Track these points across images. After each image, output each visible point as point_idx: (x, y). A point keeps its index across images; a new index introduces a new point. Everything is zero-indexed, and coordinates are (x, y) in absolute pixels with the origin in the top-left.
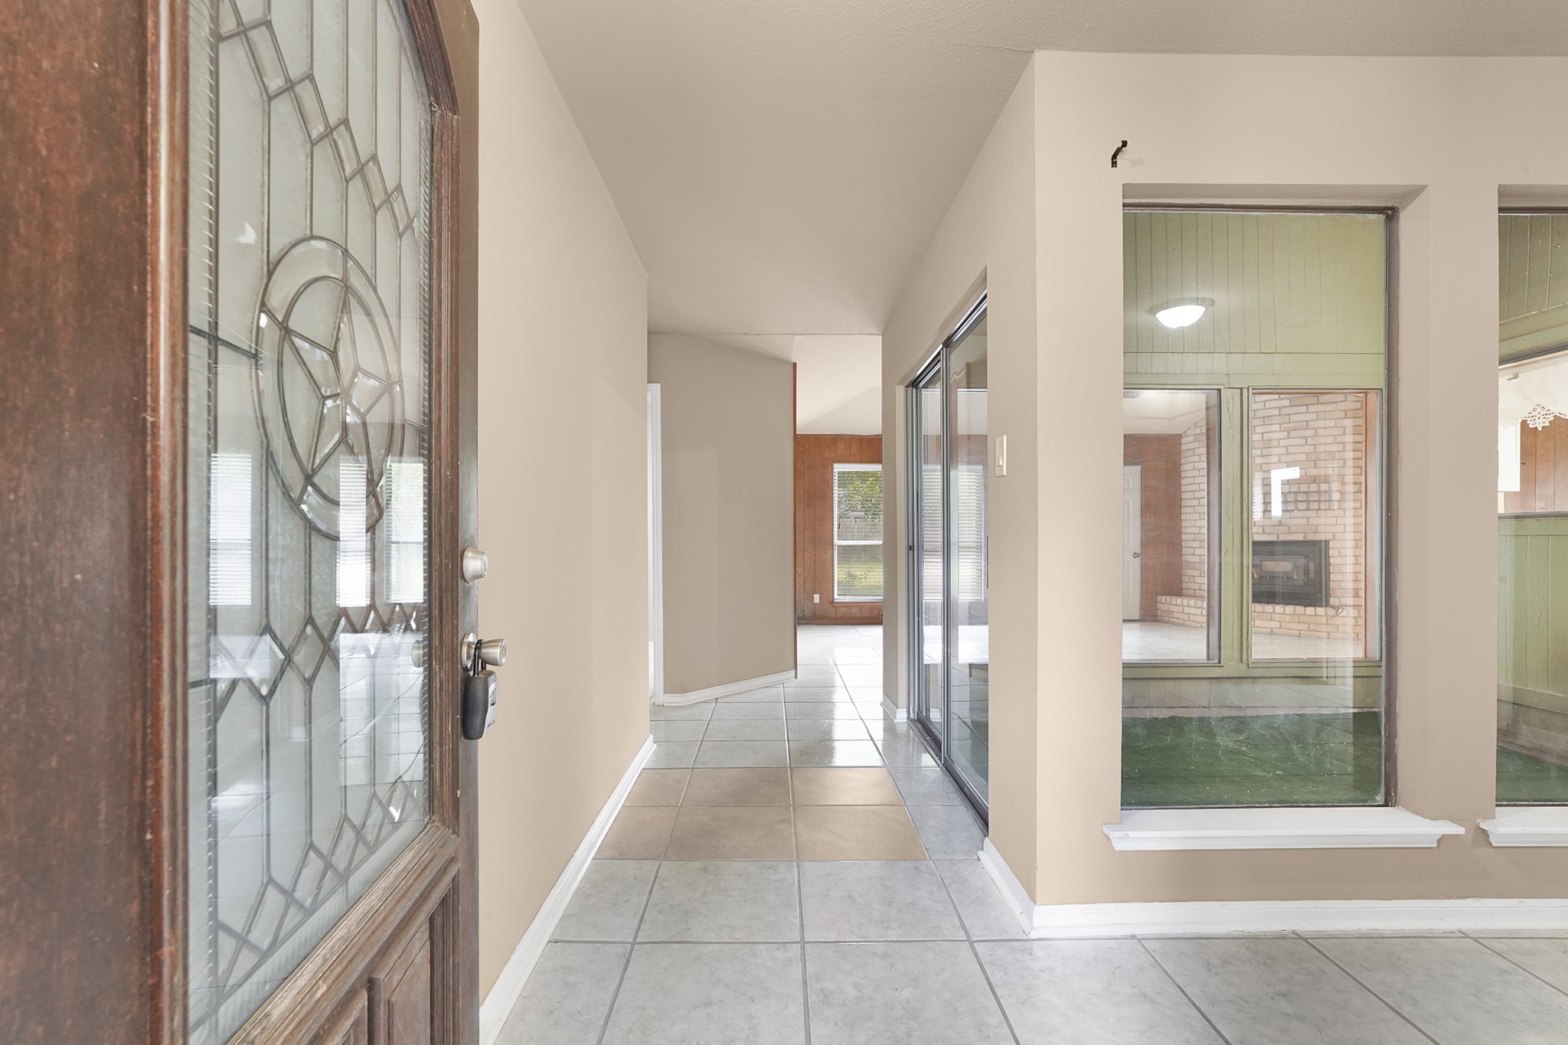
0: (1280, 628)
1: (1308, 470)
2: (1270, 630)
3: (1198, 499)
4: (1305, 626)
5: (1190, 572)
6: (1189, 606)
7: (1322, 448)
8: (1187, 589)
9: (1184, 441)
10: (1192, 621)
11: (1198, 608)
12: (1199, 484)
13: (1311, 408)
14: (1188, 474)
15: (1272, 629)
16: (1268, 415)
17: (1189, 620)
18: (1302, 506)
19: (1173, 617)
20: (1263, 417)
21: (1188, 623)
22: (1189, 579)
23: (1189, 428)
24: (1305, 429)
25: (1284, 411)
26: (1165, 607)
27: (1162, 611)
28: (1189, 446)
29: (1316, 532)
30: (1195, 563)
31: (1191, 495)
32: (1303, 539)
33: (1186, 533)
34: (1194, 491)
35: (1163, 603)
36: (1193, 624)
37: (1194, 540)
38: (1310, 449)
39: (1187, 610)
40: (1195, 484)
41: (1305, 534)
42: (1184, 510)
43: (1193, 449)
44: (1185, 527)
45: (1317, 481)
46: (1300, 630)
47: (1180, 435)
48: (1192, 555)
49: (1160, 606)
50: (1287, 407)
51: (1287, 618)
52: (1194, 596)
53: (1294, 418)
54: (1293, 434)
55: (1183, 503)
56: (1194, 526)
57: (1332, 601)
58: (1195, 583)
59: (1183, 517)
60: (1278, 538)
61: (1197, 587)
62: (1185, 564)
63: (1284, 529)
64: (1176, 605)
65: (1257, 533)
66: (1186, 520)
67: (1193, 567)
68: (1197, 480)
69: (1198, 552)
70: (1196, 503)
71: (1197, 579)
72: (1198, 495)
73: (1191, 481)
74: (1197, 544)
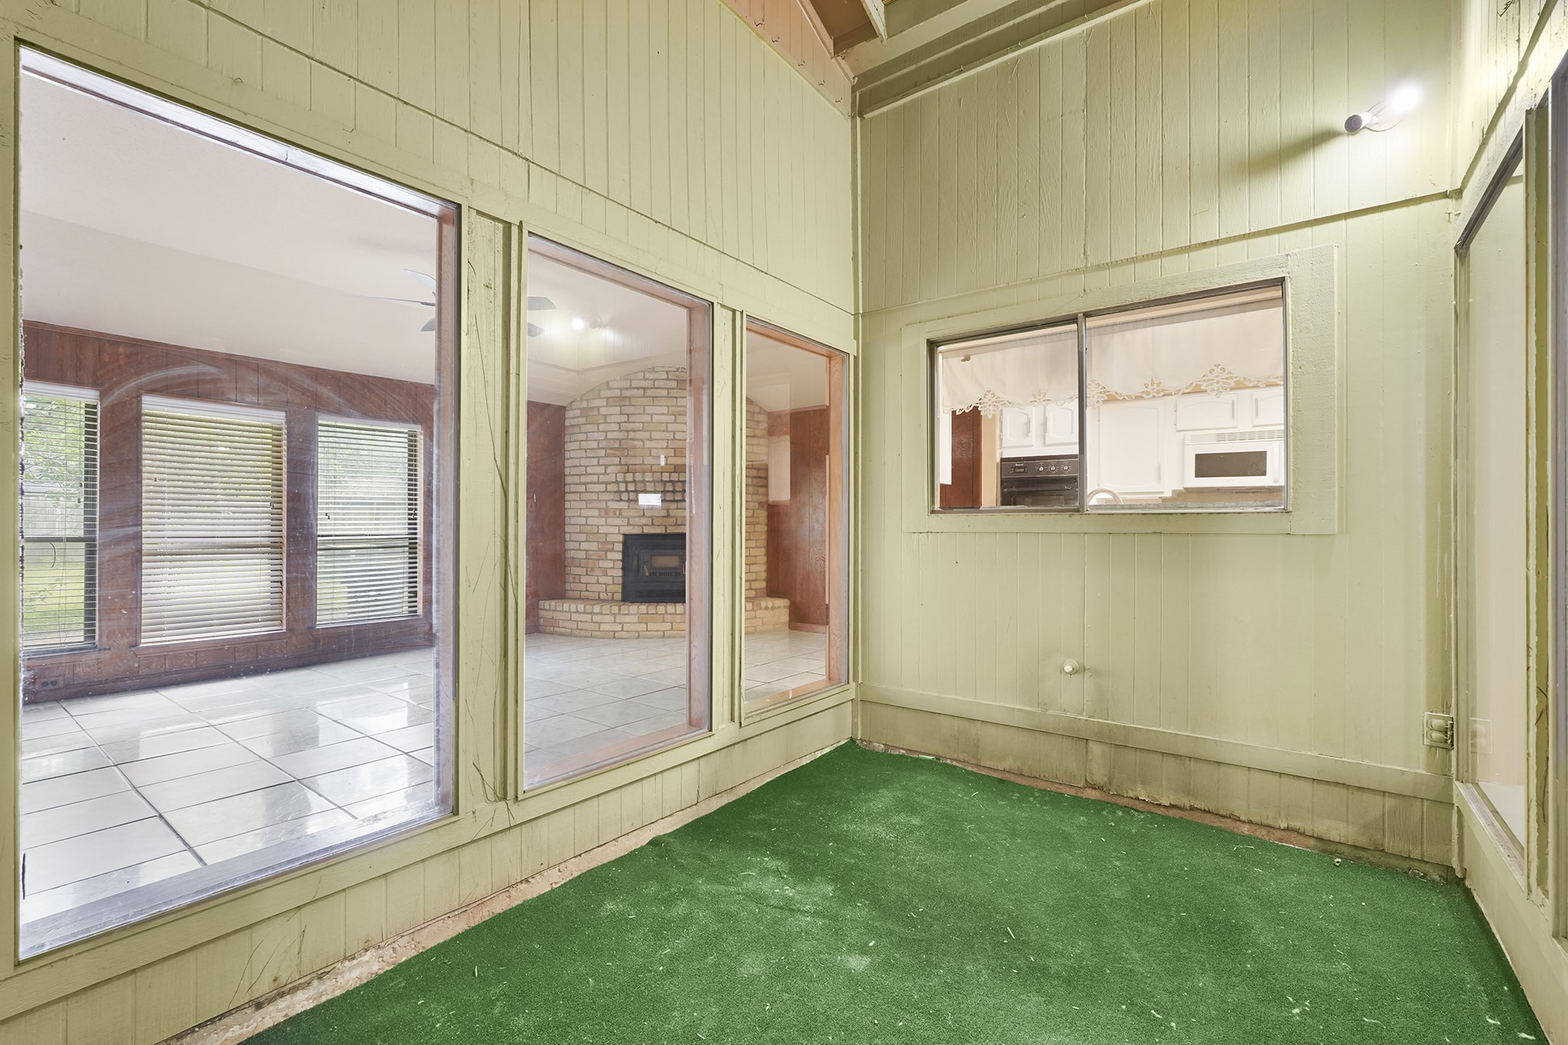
0: (672, 629)
2: (661, 633)
3: (585, 484)
5: (575, 570)
6: (577, 612)
8: (573, 590)
9: (569, 414)
10: (581, 629)
11: (588, 613)
12: (586, 467)
14: (573, 454)
15: (664, 632)
16: (657, 395)
17: (578, 628)
19: (559, 627)
20: (653, 397)
21: (577, 632)
22: (574, 578)
23: (575, 401)
25: (673, 393)
26: (548, 615)
27: (546, 619)
28: (574, 422)
30: (580, 559)
31: (576, 479)
33: (570, 524)
34: (580, 475)
35: (546, 610)
36: (583, 633)
37: (580, 533)
39: (575, 617)
40: (581, 466)
42: (568, 497)
43: (579, 425)
44: (570, 517)
47: (564, 408)
48: (578, 550)
49: (541, 613)
50: (675, 389)
52: (580, 599)
53: (681, 402)
55: (567, 489)
56: (580, 516)
58: (580, 582)
59: (567, 505)
60: (666, 531)
61: (583, 587)
62: (569, 560)
63: (672, 520)
64: (562, 611)
65: (646, 525)
66: (570, 508)
67: (578, 564)
68: (584, 462)
69: (584, 546)
70: (582, 488)
71: (584, 579)
72: (584, 479)
73: (577, 462)
74: (583, 537)
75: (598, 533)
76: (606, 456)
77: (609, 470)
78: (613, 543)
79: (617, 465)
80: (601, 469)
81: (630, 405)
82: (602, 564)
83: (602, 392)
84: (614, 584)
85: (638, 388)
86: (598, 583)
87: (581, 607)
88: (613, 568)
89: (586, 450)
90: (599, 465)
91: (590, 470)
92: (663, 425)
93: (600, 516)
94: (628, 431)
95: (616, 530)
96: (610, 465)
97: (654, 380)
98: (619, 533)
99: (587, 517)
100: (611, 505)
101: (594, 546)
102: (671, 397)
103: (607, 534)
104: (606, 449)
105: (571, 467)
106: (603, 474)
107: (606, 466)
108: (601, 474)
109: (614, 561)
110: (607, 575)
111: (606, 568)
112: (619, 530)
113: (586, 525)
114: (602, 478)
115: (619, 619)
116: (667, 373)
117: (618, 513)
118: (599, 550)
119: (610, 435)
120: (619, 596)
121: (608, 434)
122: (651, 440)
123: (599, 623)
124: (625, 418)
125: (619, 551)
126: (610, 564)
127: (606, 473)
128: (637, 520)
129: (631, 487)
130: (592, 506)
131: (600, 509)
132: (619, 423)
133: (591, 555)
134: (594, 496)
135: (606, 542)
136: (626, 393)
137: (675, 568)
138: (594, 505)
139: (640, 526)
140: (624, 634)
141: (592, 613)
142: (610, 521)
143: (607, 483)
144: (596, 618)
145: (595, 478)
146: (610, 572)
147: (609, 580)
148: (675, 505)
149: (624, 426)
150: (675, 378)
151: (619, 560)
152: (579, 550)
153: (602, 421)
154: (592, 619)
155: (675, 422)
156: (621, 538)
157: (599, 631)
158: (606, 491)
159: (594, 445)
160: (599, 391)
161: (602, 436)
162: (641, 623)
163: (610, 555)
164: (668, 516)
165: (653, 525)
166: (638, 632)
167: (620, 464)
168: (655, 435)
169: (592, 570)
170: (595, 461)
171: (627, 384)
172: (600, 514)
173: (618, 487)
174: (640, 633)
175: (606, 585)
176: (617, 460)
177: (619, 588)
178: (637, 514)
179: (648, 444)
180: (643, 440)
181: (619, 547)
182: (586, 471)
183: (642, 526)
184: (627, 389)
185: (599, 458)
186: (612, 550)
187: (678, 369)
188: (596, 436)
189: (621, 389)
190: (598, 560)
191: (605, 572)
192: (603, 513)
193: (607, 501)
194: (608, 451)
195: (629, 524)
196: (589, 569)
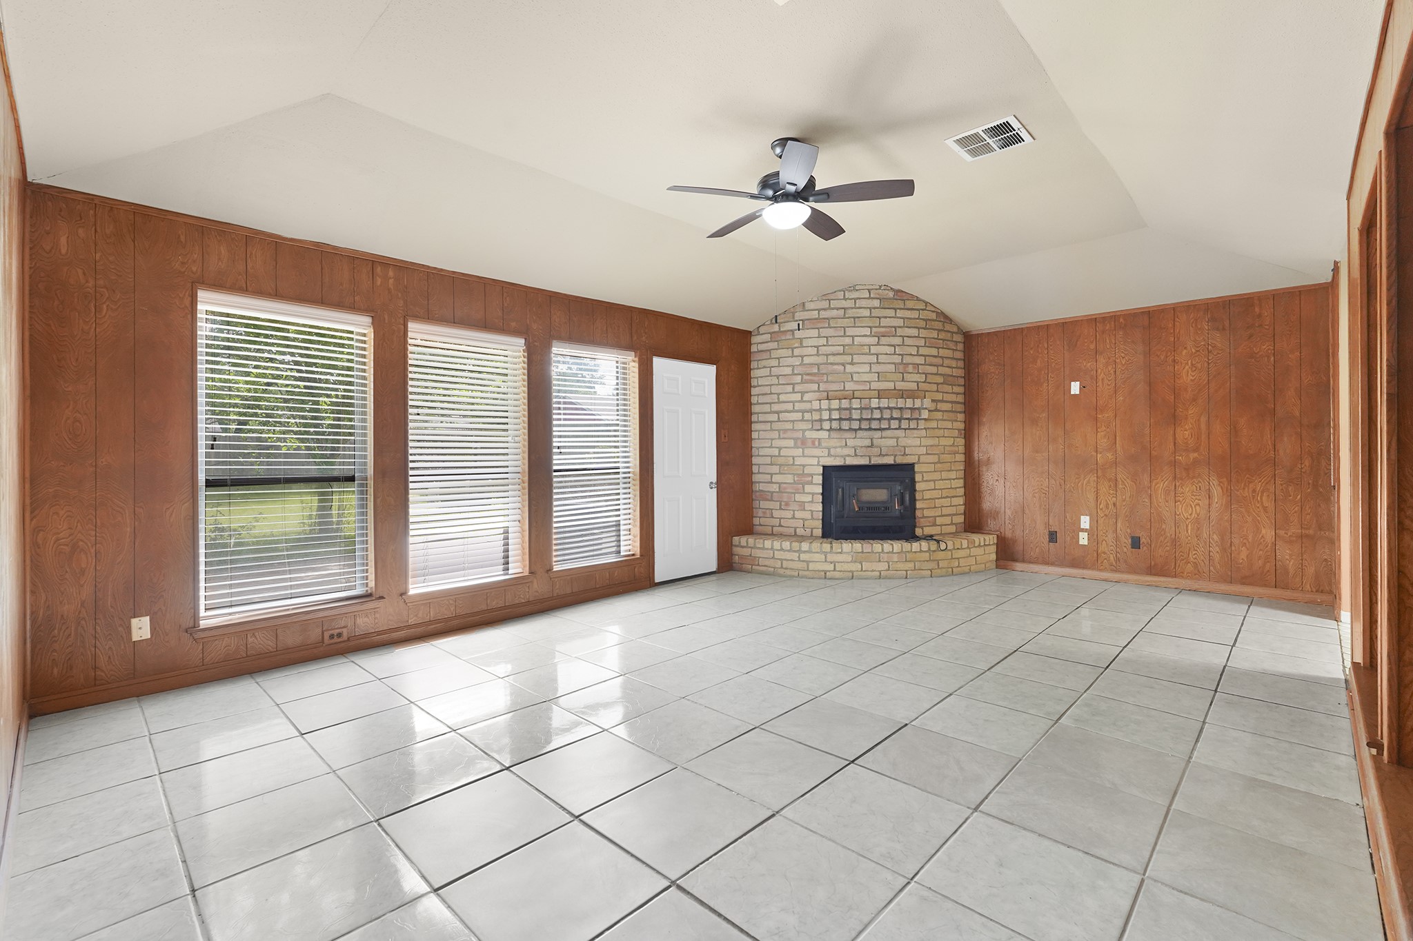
0: (888, 569)
1: (897, 383)
2: (878, 574)
3: (778, 413)
4: (911, 565)
5: (764, 504)
6: (782, 549)
7: (907, 359)
8: (760, 525)
9: (754, 339)
10: (786, 569)
11: (795, 551)
12: (779, 394)
13: (900, 313)
14: (761, 382)
15: (880, 572)
16: (859, 315)
17: (782, 567)
18: (894, 424)
19: (758, 565)
20: (854, 318)
21: (781, 571)
22: (764, 513)
23: (764, 325)
24: (893, 336)
25: (876, 313)
26: (746, 552)
27: (741, 557)
28: (761, 347)
29: (905, 454)
30: (772, 493)
31: (767, 408)
32: (893, 463)
33: (759, 456)
34: (770, 403)
35: (743, 547)
36: (788, 572)
37: (771, 464)
38: (897, 359)
39: (778, 555)
40: (771, 393)
41: (895, 456)
42: (754, 427)
43: (769, 351)
44: (758, 448)
45: (904, 396)
46: (906, 571)
47: (751, 332)
48: (769, 483)
49: (736, 550)
50: (877, 308)
51: (895, 557)
52: (774, 535)
53: (884, 322)
54: (884, 340)
55: (754, 418)
56: (771, 447)
57: (917, 532)
58: (773, 517)
59: (754, 435)
60: (870, 462)
61: (776, 522)
62: (758, 494)
63: (876, 451)
64: (763, 548)
65: (849, 456)
66: (759, 439)
67: (769, 498)
68: (774, 389)
69: (776, 478)
70: (774, 417)
71: (776, 514)
72: (776, 407)
73: (767, 390)
74: (775, 469)
75: (793, 464)
76: (802, 382)
77: (807, 397)
78: (812, 475)
79: (814, 392)
80: (797, 397)
81: (830, 327)
82: (799, 497)
83: (797, 314)
84: (813, 518)
85: (838, 309)
86: (794, 517)
87: (786, 545)
88: (812, 502)
89: (778, 377)
90: (794, 392)
91: (782, 398)
92: (865, 347)
93: (796, 447)
94: (827, 355)
95: (815, 461)
96: (807, 392)
97: (855, 299)
98: (818, 465)
99: (780, 449)
100: (809, 434)
101: (789, 479)
102: (874, 317)
103: (804, 466)
104: (802, 375)
105: (758, 395)
106: (799, 402)
107: (803, 393)
108: (797, 402)
109: (813, 494)
110: (804, 510)
111: (804, 502)
112: (819, 462)
113: (779, 456)
114: (797, 406)
115: (830, 557)
116: (869, 291)
117: (817, 443)
118: (795, 483)
119: (807, 360)
120: (819, 532)
121: (805, 358)
122: (852, 363)
123: (808, 562)
124: (823, 341)
125: (820, 484)
126: (809, 498)
127: (802, 401)
128: (839, 450)
129: (836, 415)
130: (785, 436)
131: (795, 439)
132: (817, 347)
133: (785, 488)
134: (789, 426)
135: (803, 475)
136: (824, 314)
137: (883, 502)
138: (789, 434)
139: (842, 456)
140: (837, 574)
141: (799, 551)
142: (807, 452)
143: (803, 412)
144: (803, 556)
145: (789, 407)
146: (808, 507)
147: (807, 515)
148: (878, 434)
149: (823, 350)
150: (878, 296)
151: (818, 494)
152: (771, 482)
153: (796, 345)
154: (799, 557)
155: (878, 344)
156: (821, 470)
157: (808, 570)
158: (803, 420)
159: (788, 371)
160: (793, 314)
161: (797, 361)
162: (856, 562)
163: (808, 488)
164: (872, 446)
165: (856, 455)
166: (852, 572)
167: (819, 391)
168: (856, 359)
169: (787, 504)
170: (789, 388)
171: (825, 304)
172: (795, 443)
173: (821, 415)
174: (855, 573)
175: (804, 520)
176: (815, 387)
177: (819, 524)
178: (838, 444)
179: (849, 368)
180: (843, 365)
181: (819, 479)
182: (778, 398)
183: (844, 457)
184: (824, 309)
185: (793, 384)
186: (811, 483)
187: (880, 286)
188: (790, 361)
189: (819, 310)
190: (794, 493)
191: (802, 506)
192: (799, 443)
193: (804, 431)
194: (805, 377)
195: (829, 455)
196: (783, 503)
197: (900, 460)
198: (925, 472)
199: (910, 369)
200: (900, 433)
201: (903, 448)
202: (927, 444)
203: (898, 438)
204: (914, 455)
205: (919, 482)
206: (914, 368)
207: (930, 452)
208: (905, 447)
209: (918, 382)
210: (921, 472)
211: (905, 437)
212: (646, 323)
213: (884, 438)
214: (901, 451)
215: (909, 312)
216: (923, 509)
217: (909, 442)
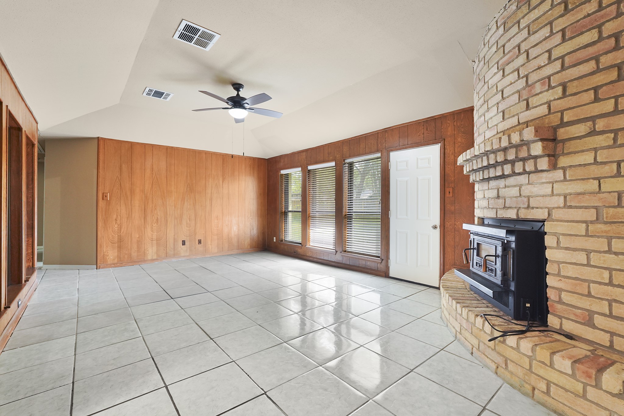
7: (533, 77)
20: (488, 61)
24: (517, 56)
38: (522, 83)
41: (519, 209)
53: (508, 46)
54: (507, 68)
57: (552, 320)
197: (524, 214)
198: (564, 235)
199: (538, 88)
200: (523, 179)
201: (526, 200)
202: (567, 191)
203: (520, 186)
204: (541, 208)
205: (551, 248)
206: (543, 84)
207: (573, 204)
208: (529, 197)
209: (549, 104)
210: (555, 234)
211: (529, 183)
212: (386, 135)
213: (509, 187)
214: (524, 204)
215: (536, 11)
216: (560, 290)
217: (535, 190)
